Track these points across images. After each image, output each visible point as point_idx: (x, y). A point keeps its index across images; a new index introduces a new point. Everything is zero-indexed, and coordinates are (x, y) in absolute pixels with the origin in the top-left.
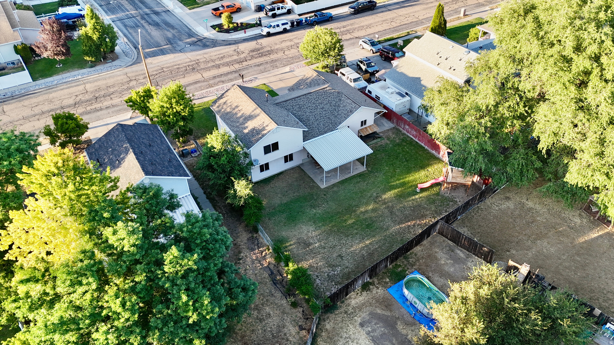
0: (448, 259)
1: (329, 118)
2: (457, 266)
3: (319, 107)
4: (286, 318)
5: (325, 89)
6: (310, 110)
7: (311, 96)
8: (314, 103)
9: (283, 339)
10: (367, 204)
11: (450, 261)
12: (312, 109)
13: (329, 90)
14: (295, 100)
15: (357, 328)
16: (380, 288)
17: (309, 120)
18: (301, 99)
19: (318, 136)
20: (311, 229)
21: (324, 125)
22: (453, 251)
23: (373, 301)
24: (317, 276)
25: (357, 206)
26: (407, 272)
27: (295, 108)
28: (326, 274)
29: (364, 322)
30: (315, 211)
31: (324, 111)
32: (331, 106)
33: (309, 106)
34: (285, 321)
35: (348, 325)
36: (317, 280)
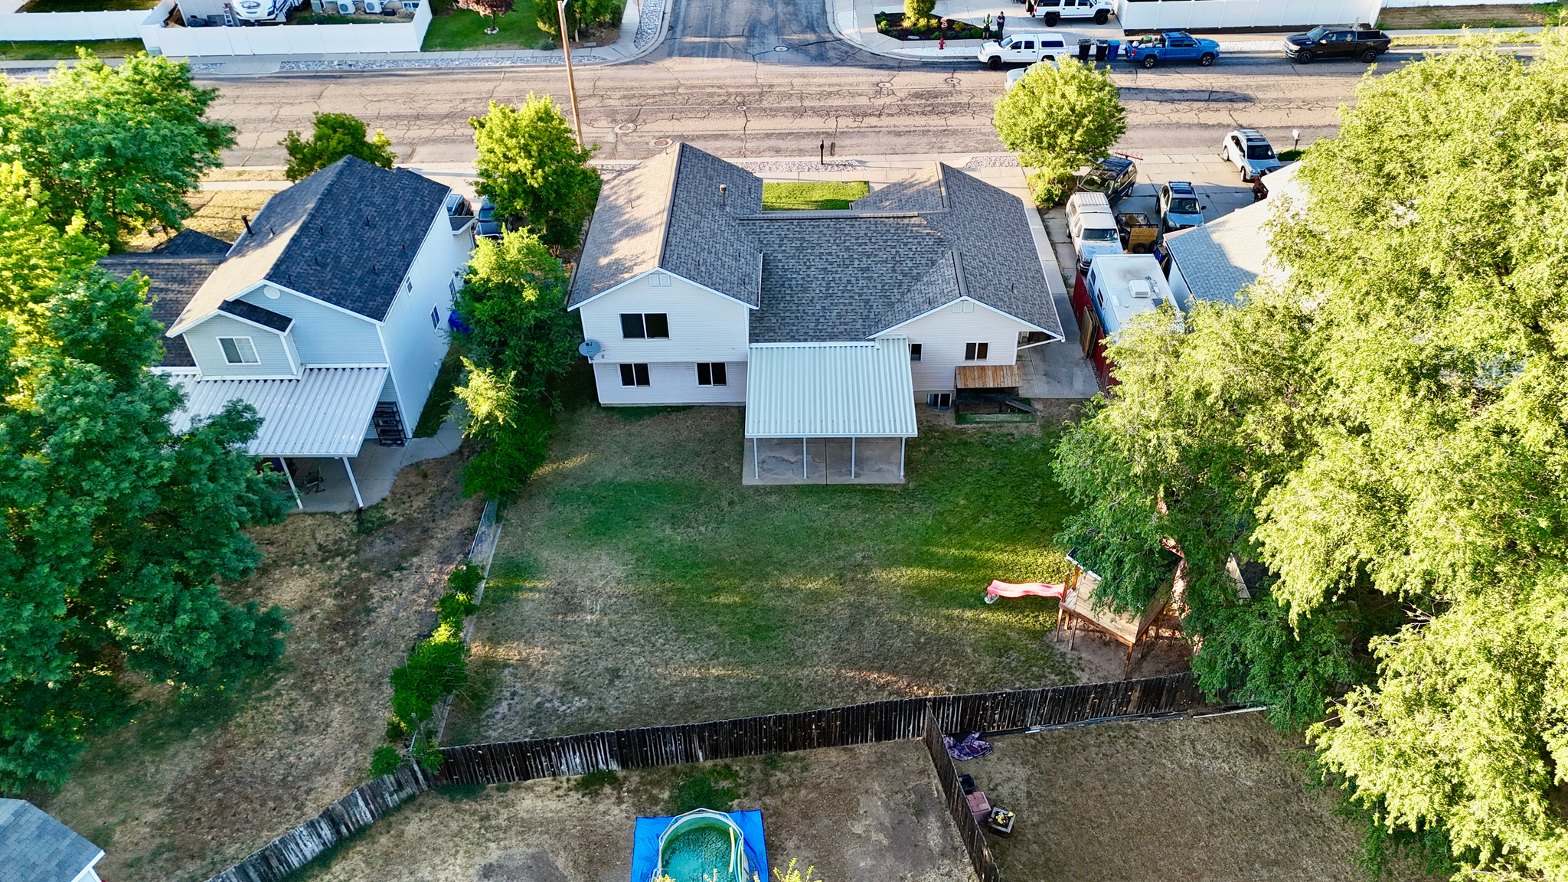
0: (881, 827)
1: (867, 301)
2: (890, 861)
3: (856, 262)
4: (350, 753)
5: (906, 221)
6: (826, 265)
7: (852, 226)
8: (847, 249)
9: (295, 799)
10: (813, 573)
11: (881, 836)
12: (831, 264)
13: (914, 225)
14: (799, 225)
15: (471, 871)
16: (624, 806)
17: (805, 290)
18: (818, 226)
19: (805, 340)
20: (619, 572)
21: (839, 316)
22: (920, 812)
23: (575, 826)
24: (514, 694)
25: (783, 567)
26: (736, 801)
27: (788, 246)
28: (539, 699)
29: (500, 866)
31: (864, 278)
32: (894, 271)
33: (830, 254)
34: (340, 760)
35: (457, 852)
36: (505, 704)
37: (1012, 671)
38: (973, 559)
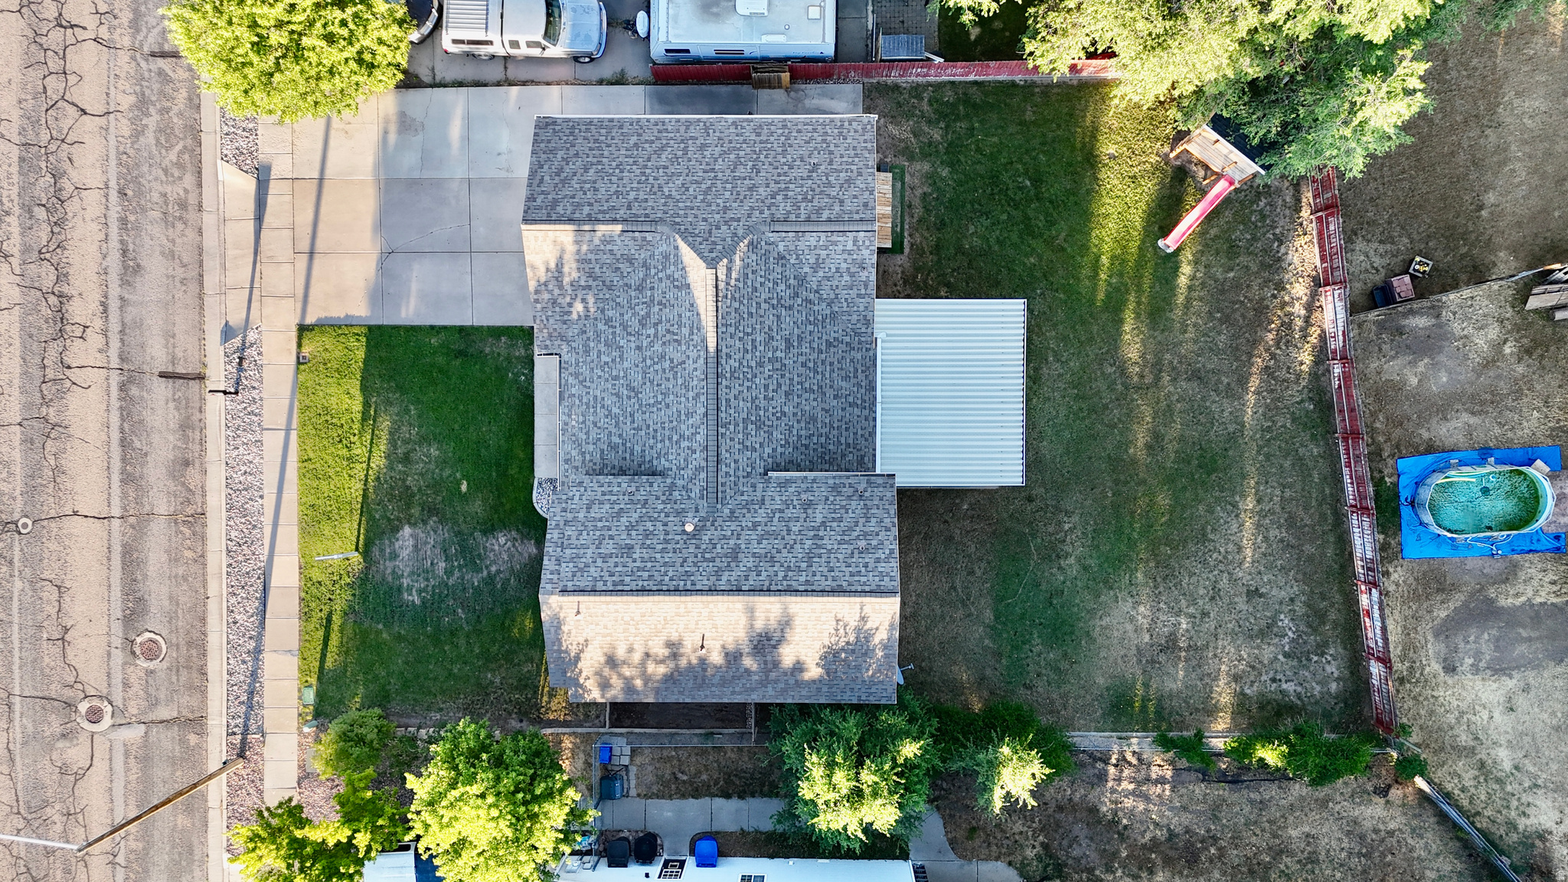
0: (1413, 363)
1: (829, 344)
2: (1442, 358)
3: (779, 354)
4: (1338, 808)
5: (722, 285)
6: (781, 392)
7: (729, 356)
8: (760, 364)
9: (1383, 840)
10: (1131, 415)
11: (1421, 364)
12: (779, 385)
13: (728, 275)
14: (725, 426)
15: (1450, 682)
16: (1391, 570)
17: (813, 419)
18: (728, 401)
19: (875, 419)
20: (1126, 606)
21: (846, 378)
22: (1400, 331)
23: (1410, 607)
24: (1274, 680)
25: (1125, 444)
26: (1387, 479)
27: (755, 440)
28: (1280, 657)
29: (1445, 660)
30: (1072, 560)
31: (800, 345)
32: (790, 308)
33: (766, 387)
34: (1345, 814)
35: (1433, 696)
36: (1284, 686)
37: (1254, 239)
38: (1113, 258)
